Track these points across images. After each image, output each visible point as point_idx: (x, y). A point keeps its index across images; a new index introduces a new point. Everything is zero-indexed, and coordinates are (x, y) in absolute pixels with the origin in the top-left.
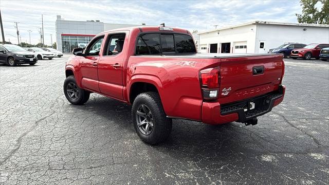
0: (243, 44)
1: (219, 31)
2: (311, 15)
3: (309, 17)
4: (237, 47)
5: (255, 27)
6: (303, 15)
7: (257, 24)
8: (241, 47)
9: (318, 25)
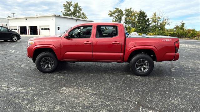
0: (47, 28)
1: (27, 18)
2: (68, 13)
3: (68, 14)
4: (42, 29)
5: (54, 18)
6: (65, 12)
7: (55, 16)
8: (45, 29)
9: (72, 17)
